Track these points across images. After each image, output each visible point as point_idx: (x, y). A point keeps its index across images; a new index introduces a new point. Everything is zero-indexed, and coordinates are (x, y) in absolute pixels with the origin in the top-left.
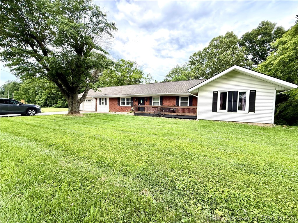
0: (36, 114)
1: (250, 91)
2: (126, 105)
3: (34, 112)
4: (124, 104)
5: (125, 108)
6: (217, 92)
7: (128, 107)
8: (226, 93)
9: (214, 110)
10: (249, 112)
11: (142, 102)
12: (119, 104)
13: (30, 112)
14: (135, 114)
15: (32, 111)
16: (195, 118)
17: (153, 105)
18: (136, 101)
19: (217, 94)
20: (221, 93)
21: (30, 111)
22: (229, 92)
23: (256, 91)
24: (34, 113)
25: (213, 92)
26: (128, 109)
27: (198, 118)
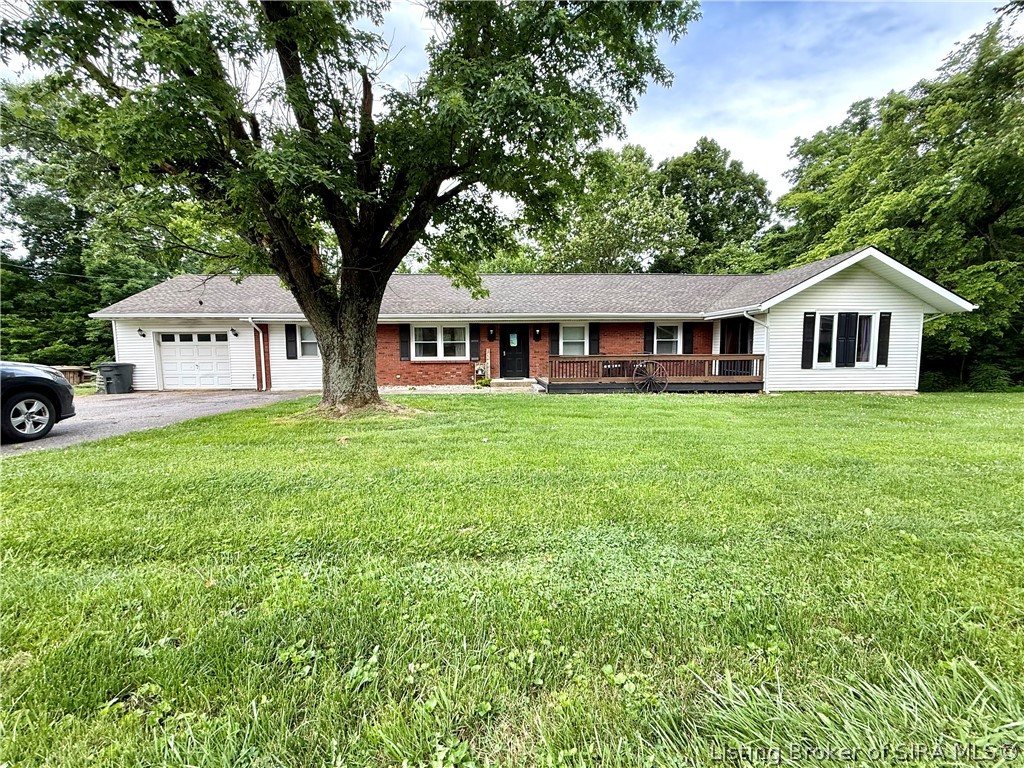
0: (56, 426)
1: (881, 313)
2: (441, 356)
3: (40, 413)
4: (430, 350)
5: (437, 368)
6: (814, 313)
7: (456, 363)
8: (832, 317)
9: (807, 363)
10: (878, 364)
11: (514, 342)
12: (405, 353)
13: (17, 414)
14: (552, 389)
15: (29, 406)
16: (756, 387)
17: (561, 353)
18: (491, 338)
19: (814, 318)
20: (822, 317)
21: (21, 406)
22: (840, 314)
23: (890, 314)
24: (45, 418)
25: (806, 313)
26: (453, 373)
27: (767, 388)
